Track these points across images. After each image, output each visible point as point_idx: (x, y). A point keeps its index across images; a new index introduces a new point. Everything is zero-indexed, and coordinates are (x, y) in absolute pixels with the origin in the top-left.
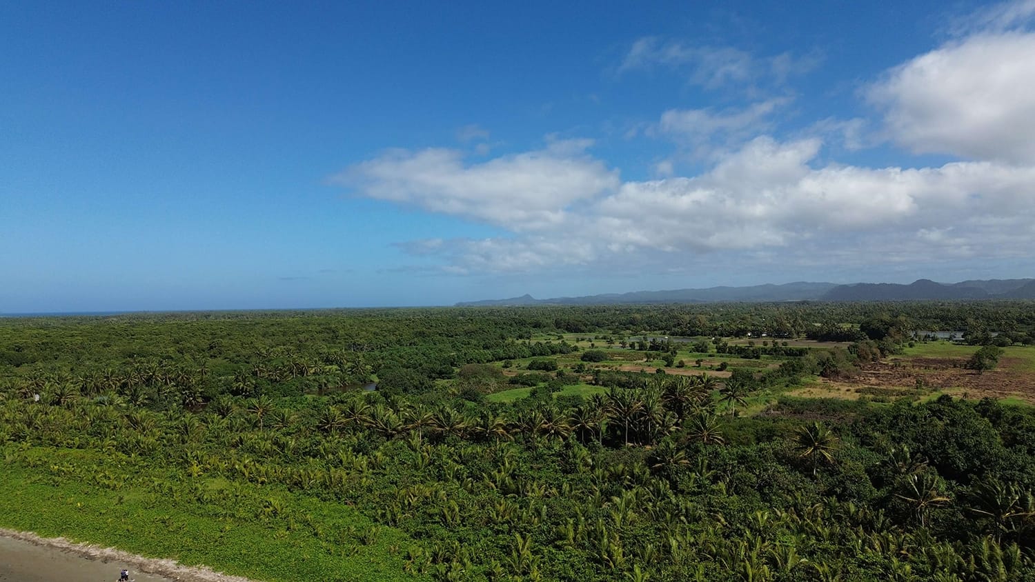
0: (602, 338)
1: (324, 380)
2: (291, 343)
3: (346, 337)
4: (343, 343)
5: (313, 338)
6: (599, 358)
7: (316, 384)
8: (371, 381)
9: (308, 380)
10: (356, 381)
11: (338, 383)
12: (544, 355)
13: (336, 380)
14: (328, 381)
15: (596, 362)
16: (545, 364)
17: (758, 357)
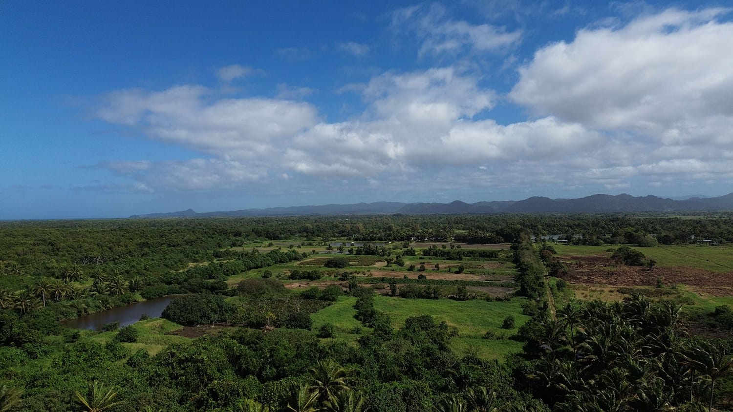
0: (308, 245)
1: (84, 306)
2: (9, 257)
3: (69, 249)
4: (67, 255)
5: (32, 252)
6: (343, 264)
7: (74, 311)
8: (135, 301)
9: (64, 306)
10: (119, 303)
11: (100, 308)
12: (283, 262)
13: (98, 304)
14: (88, 305)
15: (341, 268)
16: (309, 274)
17: (460, 259)
